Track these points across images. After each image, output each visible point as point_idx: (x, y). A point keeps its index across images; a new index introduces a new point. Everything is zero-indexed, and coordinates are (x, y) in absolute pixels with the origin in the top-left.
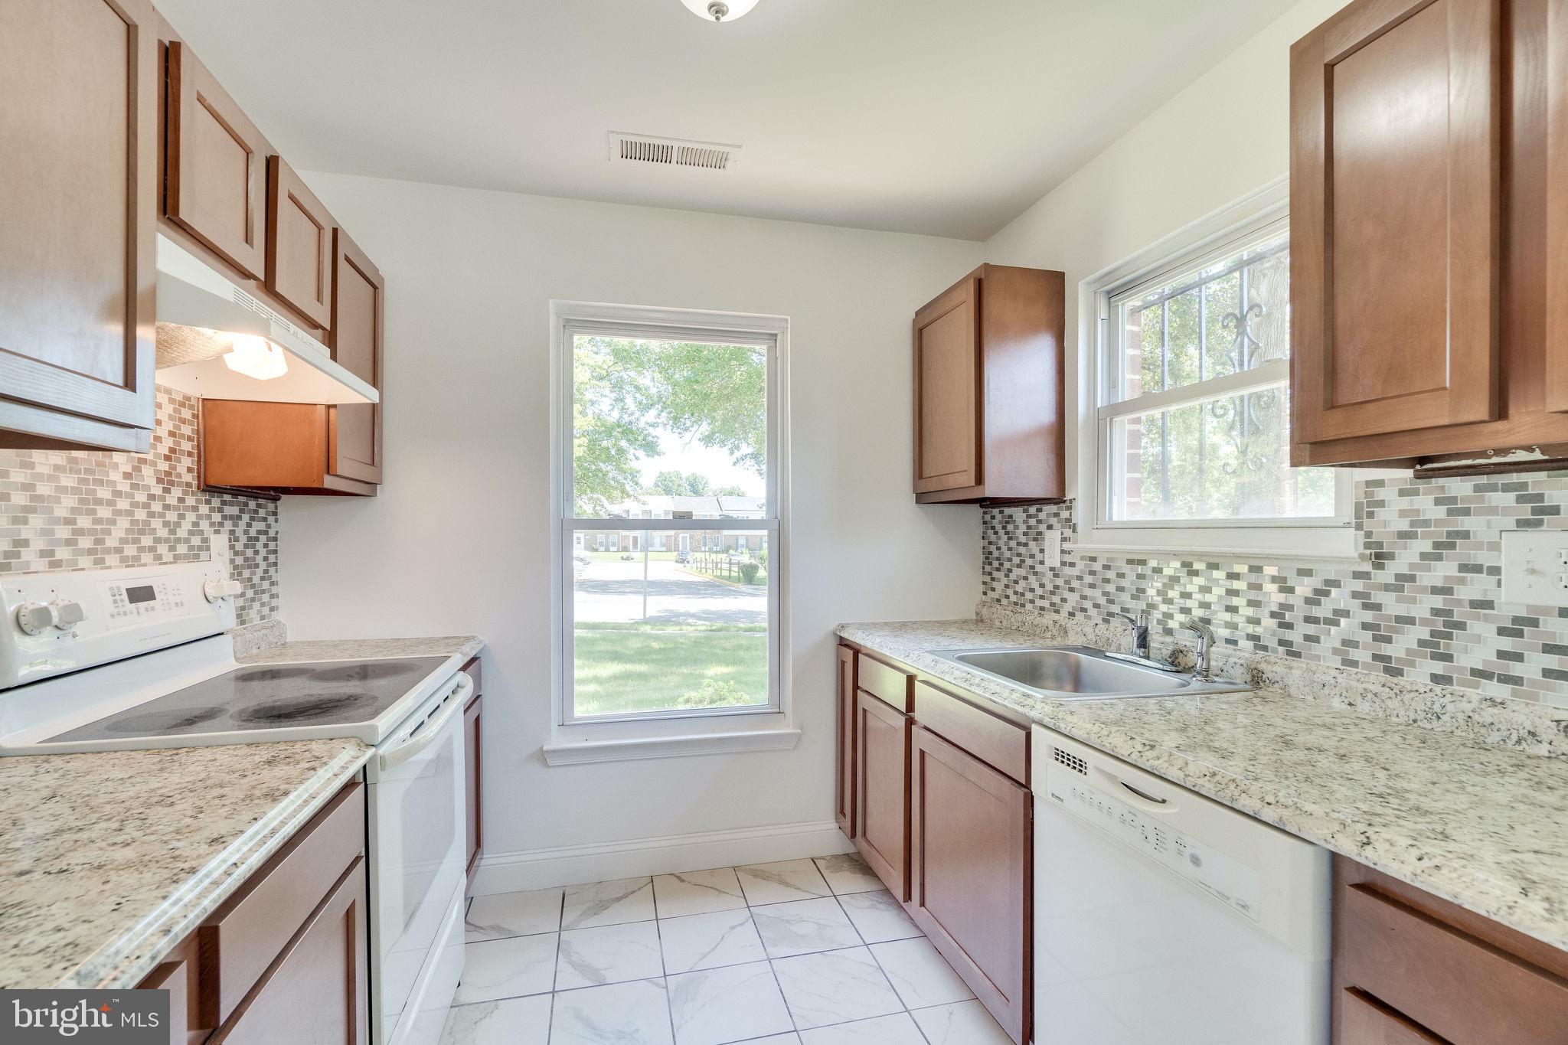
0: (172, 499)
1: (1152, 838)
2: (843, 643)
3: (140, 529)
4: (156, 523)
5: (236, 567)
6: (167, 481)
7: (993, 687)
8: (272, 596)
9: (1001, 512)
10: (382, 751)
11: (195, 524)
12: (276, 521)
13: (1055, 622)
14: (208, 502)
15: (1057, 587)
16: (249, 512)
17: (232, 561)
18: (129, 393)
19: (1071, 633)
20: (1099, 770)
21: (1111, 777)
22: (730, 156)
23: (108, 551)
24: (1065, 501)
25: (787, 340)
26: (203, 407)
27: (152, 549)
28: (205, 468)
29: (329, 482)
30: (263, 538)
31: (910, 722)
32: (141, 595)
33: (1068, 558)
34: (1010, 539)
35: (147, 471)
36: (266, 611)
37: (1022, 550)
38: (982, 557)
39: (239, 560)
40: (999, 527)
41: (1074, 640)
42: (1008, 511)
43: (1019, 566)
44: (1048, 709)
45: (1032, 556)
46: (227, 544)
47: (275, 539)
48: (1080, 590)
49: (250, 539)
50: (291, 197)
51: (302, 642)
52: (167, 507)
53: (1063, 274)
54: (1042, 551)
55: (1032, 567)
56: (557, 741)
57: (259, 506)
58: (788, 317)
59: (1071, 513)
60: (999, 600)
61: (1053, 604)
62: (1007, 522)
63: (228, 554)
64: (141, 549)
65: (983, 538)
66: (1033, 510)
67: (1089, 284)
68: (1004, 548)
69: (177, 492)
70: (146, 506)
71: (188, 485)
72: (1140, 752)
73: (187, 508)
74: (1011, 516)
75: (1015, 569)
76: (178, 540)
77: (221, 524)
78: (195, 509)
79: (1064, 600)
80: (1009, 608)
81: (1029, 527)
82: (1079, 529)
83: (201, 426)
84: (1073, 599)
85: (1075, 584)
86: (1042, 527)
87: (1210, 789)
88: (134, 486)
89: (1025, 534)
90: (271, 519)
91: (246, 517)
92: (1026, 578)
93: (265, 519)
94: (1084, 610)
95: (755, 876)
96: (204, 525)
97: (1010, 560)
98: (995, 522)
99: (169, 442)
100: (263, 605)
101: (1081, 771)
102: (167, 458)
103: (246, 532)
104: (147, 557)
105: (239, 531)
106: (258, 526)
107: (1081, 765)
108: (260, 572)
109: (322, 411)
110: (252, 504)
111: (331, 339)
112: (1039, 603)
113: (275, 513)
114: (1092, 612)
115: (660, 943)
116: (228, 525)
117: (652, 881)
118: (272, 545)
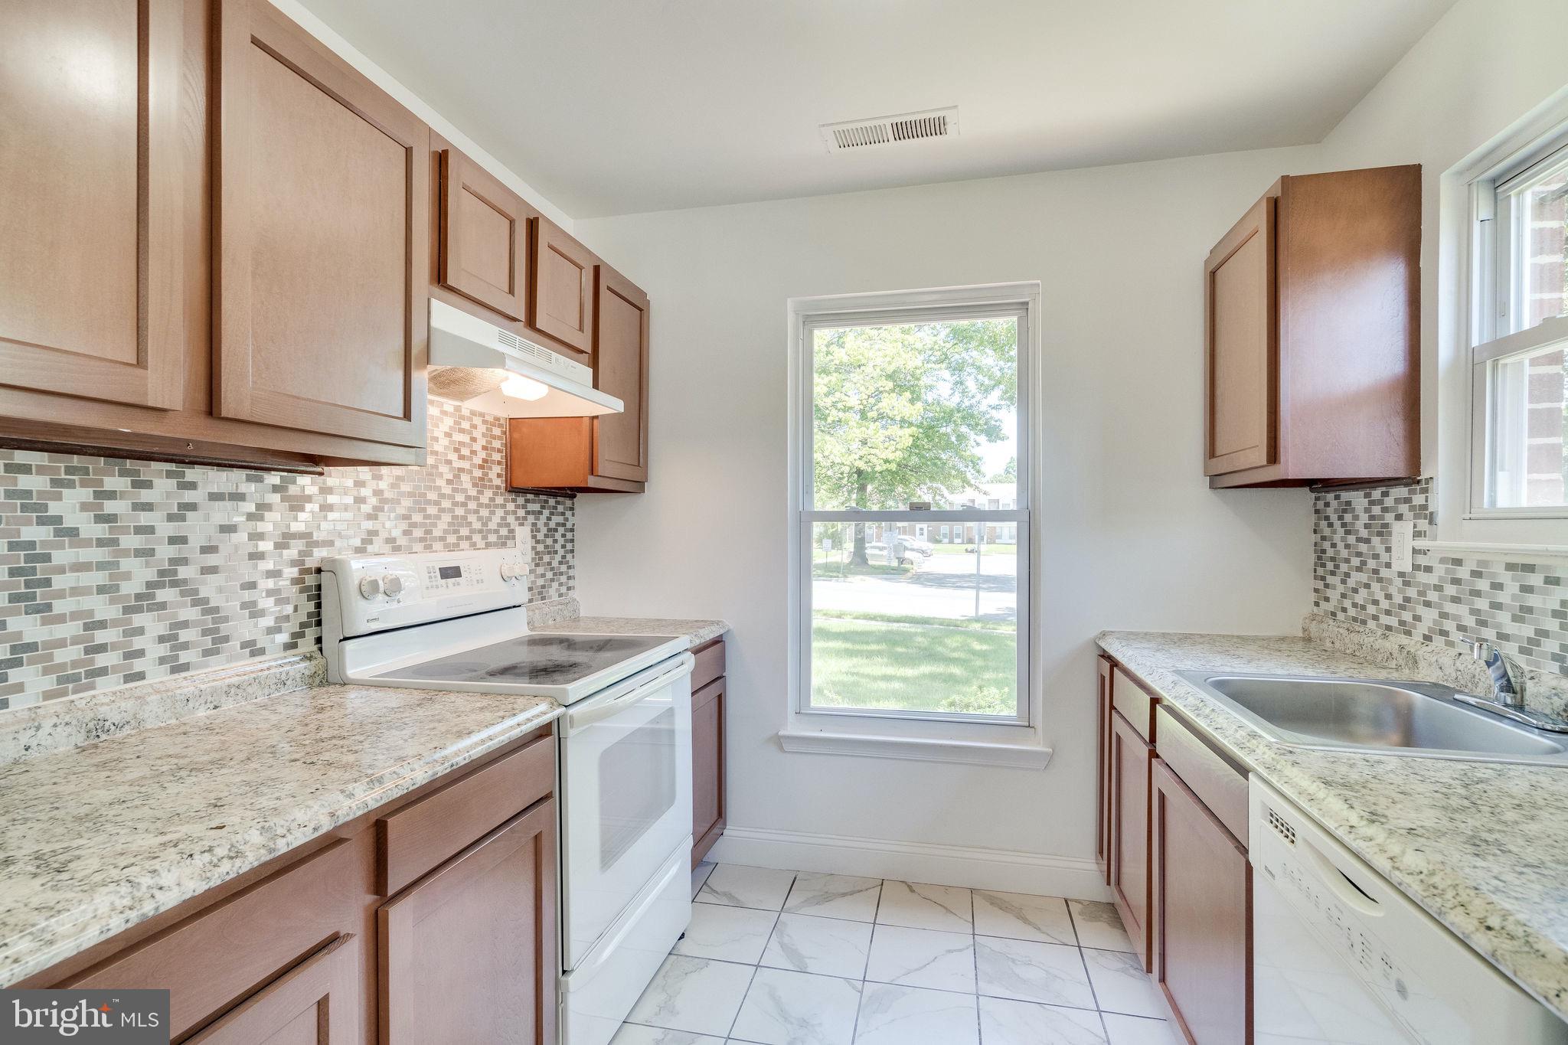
0: (484, 500)
1: (1358, 947)
2: (1106, 656)
3: (457, 523)
4: (472, 518)
5: (537, 553)
6: (481, 483)
7: (1221, 721)
8: (569, 578)
9: (1337, 497)
10: (572, 711)
11: (503, 518)
12: (573, 515)
13: (1402, 647)
14: (514, 501)
15: (1407, 600)
16: (549, 508)
17: (534, 548)
18: (405, 423)
19: (1422, 664)
20: (1305, 840)
21: (1323, 859)
23: (435, 539)
24: (1418, 482)
26: (510, 425)
27: (469, 538)
28: (511, 472)
29: (592, 482)
30: (561, 530)
31: (1153, 754)
32: (451, 573)
33: (1422, 560)
34: (1348, 532)
35: (465, 478)
36: (563, 590)
37: (1363, 548)
38: (1313, 558)
39: (540, 548)
40: (1334, 518)
41: (1427, 674)
42: (1345, 496)
43: (1359, 569)
44: (1269, 755)
45: (1376, 556)
46: (529, 534)
47: (572, 530)
48: (1439, 606)
49: (549, 530)
50: (551, 247)
51: (589, 618)
52: (480, 505)
53: (1420, 166)
54: (1388, 550)
55: (1376, 572)
56: (793, 728)
57: (558, 503)
58: (1037, 281)
59: (1427, 497)
60: (1334, 614)
61: (1402, 623)
62: (1345, 511)
63: (530, 542)
64: (460, 538)
65: (1315, 532)
66: (1376, 494)
67: (1460, 173)
68: (1341, 545)
69: (488, 493)
70: (464, 505)
71: (498, 487)
72: (1352, 827)
73: (496, 506)
74: (1348, 503)
75: (1353, 574)
76: (490, 531)
77: (525, 518)
78: (503, 506)
79: (1417, 618)
80: (1345, 625)
81: (1372, 517)
82: (1440, 519)
83: (508, 440)
84: (1429, 616)
85: (1433, 596)
86: (1389, 517)
87: (1417, 892)
88: (455, 490)
89: (1366, 526)
90: (568, 514)
91: (546, 512)
92: (1367, 586)
93: (563, 514)
94: (1444, 633)
95: (992, 904)
96: (511, 519)
97: (1347, 561)
98: (1330, 511)
99: (482, 454)
100: (561, 584)
101: (1293, 842)
102: (481, 467)
103: (546, 524)
104: (464, 544)
105: (540, 524)
106: (557, 519)
107: (1294, 835)
108: (558, 558)
109: (587, 422)
110: (552, 501)
111: (594, 363)
112: (1385, 620)
113: (572, 509)
114: (1456, 636)
115: (870, 947)
116: (531, 518)
117: (882, 884)
118: (569, 535)
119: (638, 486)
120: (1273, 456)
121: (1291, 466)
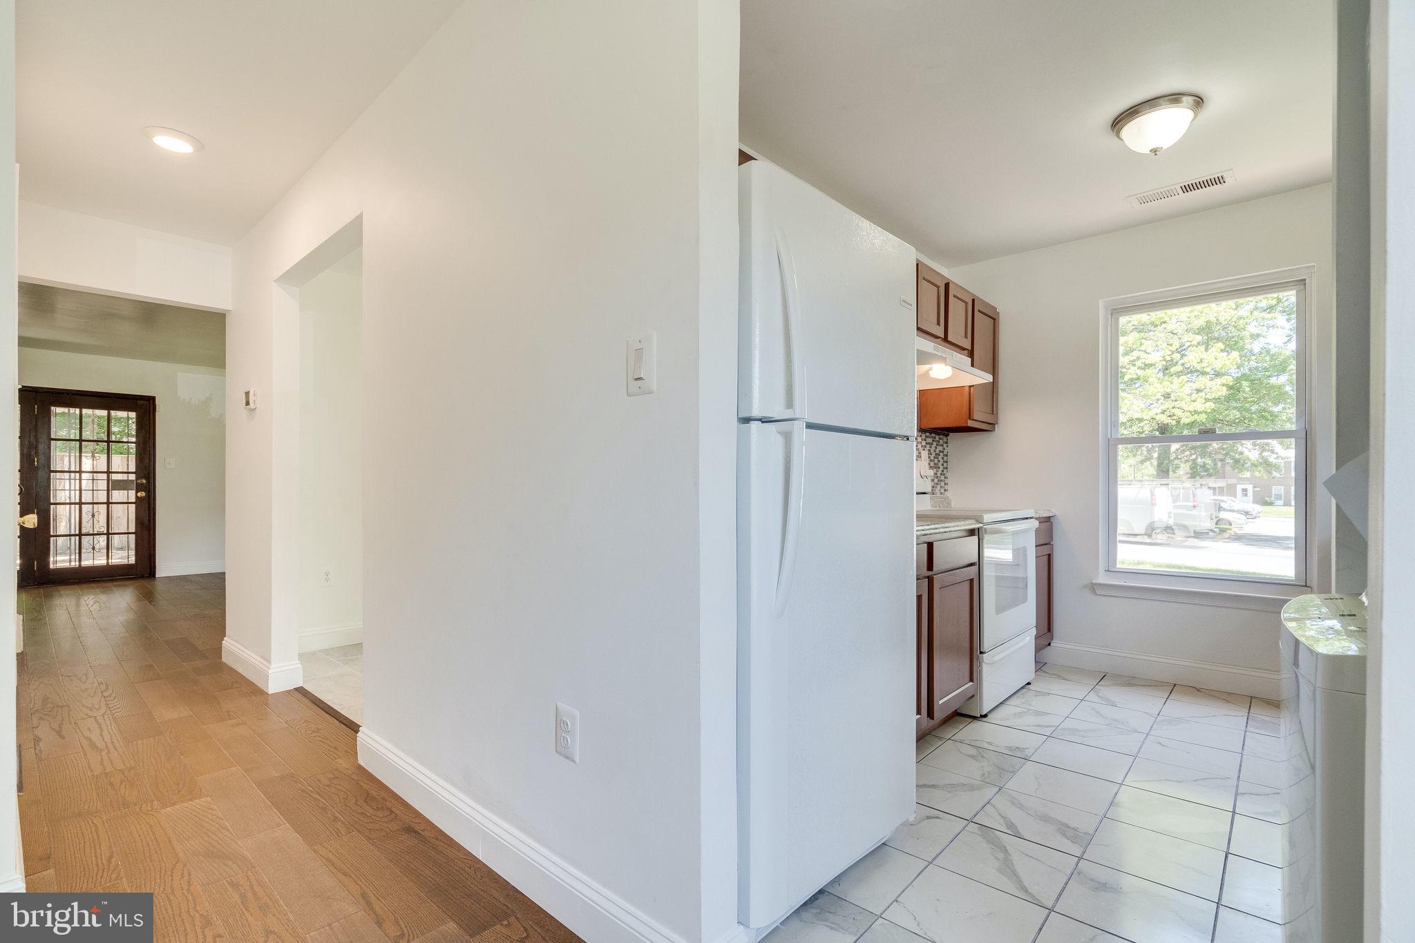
5: (931, 467)
8: (945, 484)
10: (985, 526)
11: (917, 446)
12: (947, 446)
14: (921, 436)
16: (936, 441)
17: (929, 464)
25: (1313, 284)
28: (920, 421)
29: (970, 424)
30: (942, 455)
36: (942, 491)
39: (932, 464)
46: (928, 456)
47: (947, 456)
49: (936, 454)
50: (955, 296)
56: (1102, 578)
57: (940, 439)
58: (1313, 266)
63: (928, 460)
71: (915, 429)
73: (915, 439)
78: (917, 439)
90: (945, 445)
91: (935, 444)
93: (942, 445)
95: (1268, 704)
96: (920, 446)
100: (941, 485)
103: (935, 451)
105: (932, 450)
106: (940, 448)
108: (940, 471)
109: (967, 389)
110: (937, 437)
111: (971, 354)
113: (947, 443)
115: (1163, 706)
116: (928, 446)
117: (1175, 686)
118: (945, 458)
119: (989, 427)
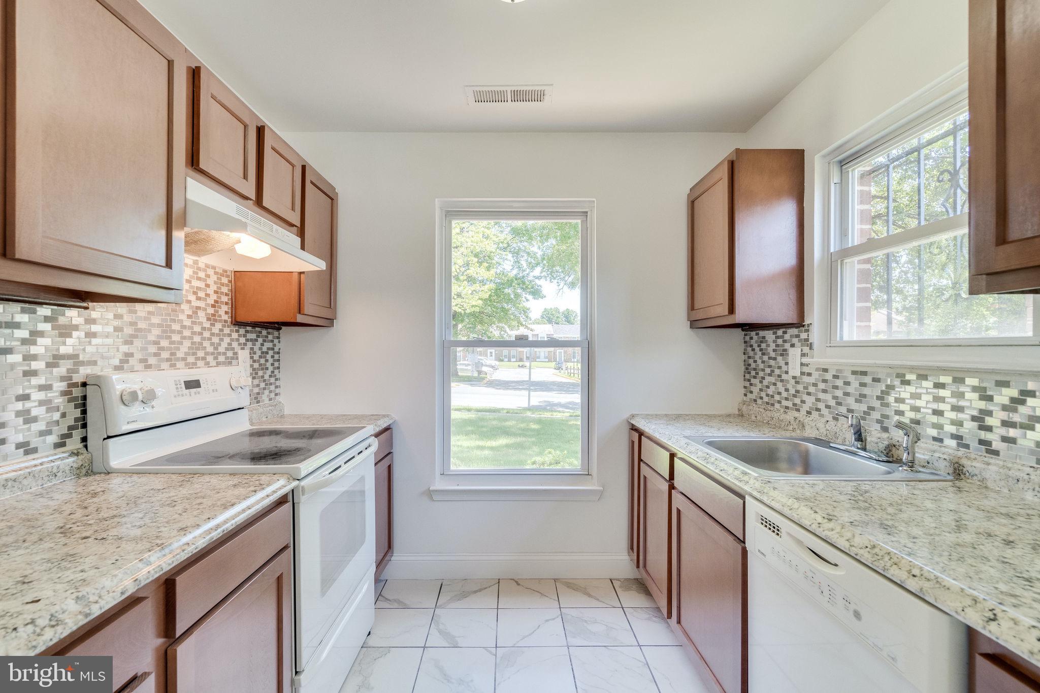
0: (216, 330)
1: (826, 593)
2: (634, 429)
3: (195, 348)
4: (206, 344)
5: (254, 370)
6: (212, 318)
7: (722, 465)
8: (277, 387)
9: (757, 334)
10: (303, 483)
11: (230, 344)
12: (279, 342)
13: (796, 418)
14: (237, 331)
15: (797, 391)
16: (262, 337)
17: (252, 366)
18: (168, 270)
19: (807, 427)
20: (789, 534)
21: (799, 542)
22: (546, 93)
23: (178, 360)
24: (804, 326)
25: (594, 216)
26: (234, 276)
27: (204, 359)
28: (235, 311)
29: (300, 319)
30: (271, 353)
31: (672, 487)
32: (192, 385)
33: (806, 370)
34: (763, 354)
35: (201, 314)
36: (272, 395)
37: (772, 363)
38: (743, 368)
39: (256, 365)
40: (755, 346)
41: (810, 433)
42: (762, 333)
43: (770, 375)
44: (758, 485)
45: (780, 368)
46: (249, 356)
47: (278, 353)
48: (815, 395)
49: (263, 353)
50: (273, 149)
51: (292, 415)
52: (213, 334)
53: (803, 151)
54: (787, 364)
55: (779, 376)
56: (439, 484)
57: (268, 333)
58: (594, 199)
59: (808, 334)
60: (755, 401)
61: (794, 405)
62: (762, 342)
63: (249, 362)
64: (197, 359)
65: (744, 354)
66: (780, 332)
67: (824, 156)
68: (759, 362)
69: (219, 326)
70: (201, 334)
71: (226, 321)
72: (819, 523)
73: (224, 335)
74: (764, 338)
75: (767, 377)
76: (219, 354)
77: (245, 344)
78: (230, 335)
79: (803, 402)
80: (763, 407)
81: (777, 346)
82: (815, 346)
83: (233, 287)
84: (810, 400)
85: (812, 389)
86: (787, 346)
87: (868, 558)
88: (194, 323)
89: (774, 351)
90: (276, 341)
91: (260, 340)
92: (775, 384)
93: (272, 341)
94: (818, 410)
95: (568, 587)
96: (235, 345)
97: (763, 370)
98: (753, 342)
99: (214, 297)
100: (271, 392)
101: (778, 534)
102: (213, 306)
103: (260, 349)
104: (200, 363)
105: (256, 348)
106: (268, 345)
107: (778, 530)
108: (269, 372)
109: (296, 276)
110: (264, 332)
111: (301, 233)
112: (785, 403)
113: (278, 338)
114: (825, 411)
115: (497, 625)
116: (250, 344)
117: (499, 582)
118: (276, 357)
119: (329, 322)
120: (732, 310)
121: (741, 316)
